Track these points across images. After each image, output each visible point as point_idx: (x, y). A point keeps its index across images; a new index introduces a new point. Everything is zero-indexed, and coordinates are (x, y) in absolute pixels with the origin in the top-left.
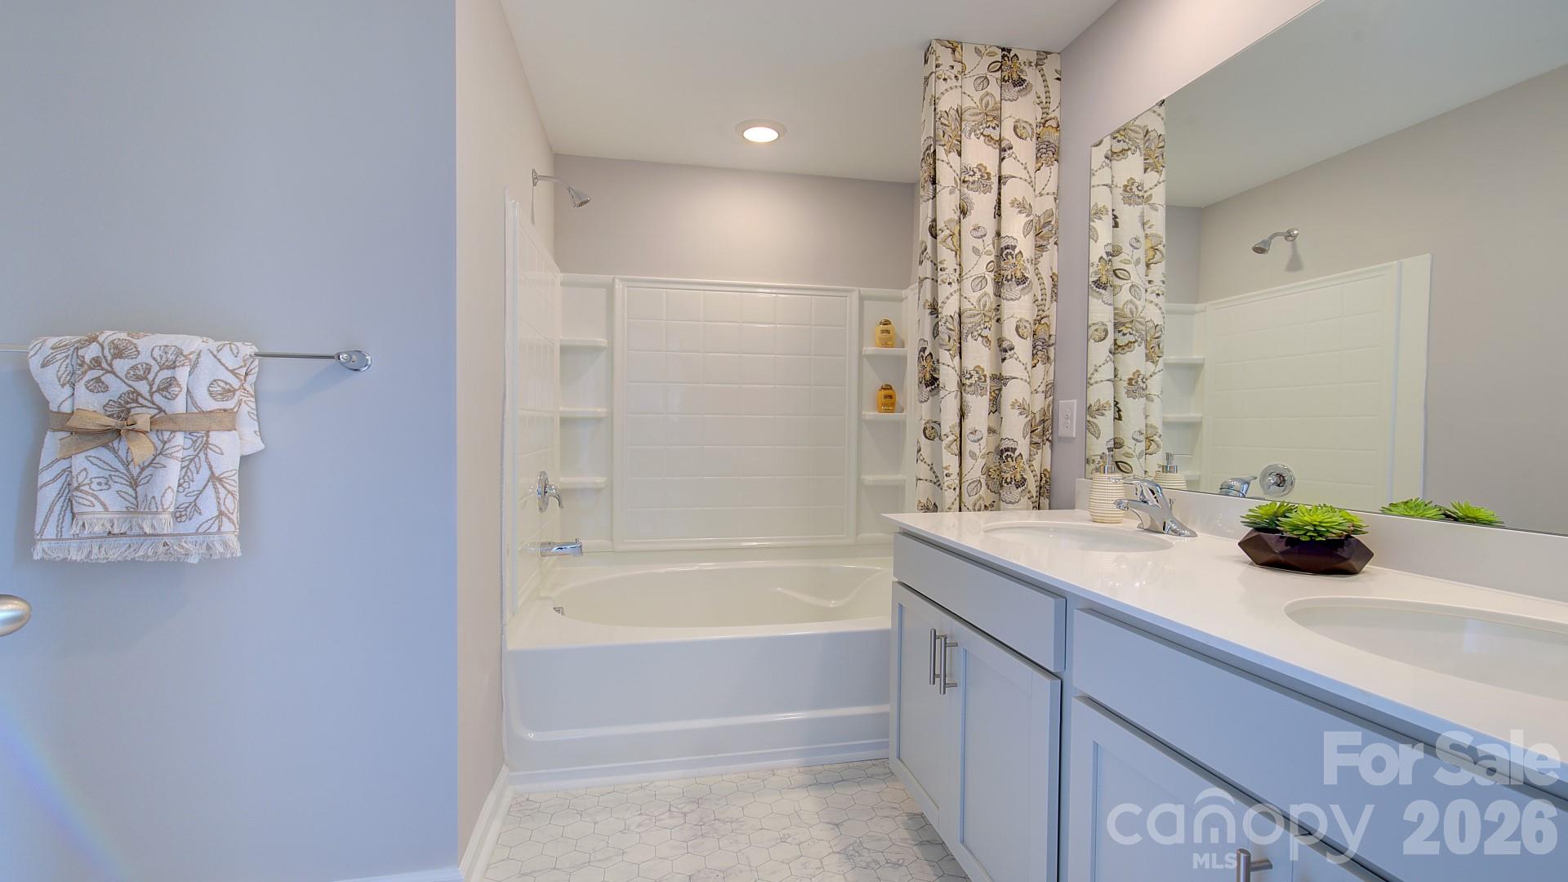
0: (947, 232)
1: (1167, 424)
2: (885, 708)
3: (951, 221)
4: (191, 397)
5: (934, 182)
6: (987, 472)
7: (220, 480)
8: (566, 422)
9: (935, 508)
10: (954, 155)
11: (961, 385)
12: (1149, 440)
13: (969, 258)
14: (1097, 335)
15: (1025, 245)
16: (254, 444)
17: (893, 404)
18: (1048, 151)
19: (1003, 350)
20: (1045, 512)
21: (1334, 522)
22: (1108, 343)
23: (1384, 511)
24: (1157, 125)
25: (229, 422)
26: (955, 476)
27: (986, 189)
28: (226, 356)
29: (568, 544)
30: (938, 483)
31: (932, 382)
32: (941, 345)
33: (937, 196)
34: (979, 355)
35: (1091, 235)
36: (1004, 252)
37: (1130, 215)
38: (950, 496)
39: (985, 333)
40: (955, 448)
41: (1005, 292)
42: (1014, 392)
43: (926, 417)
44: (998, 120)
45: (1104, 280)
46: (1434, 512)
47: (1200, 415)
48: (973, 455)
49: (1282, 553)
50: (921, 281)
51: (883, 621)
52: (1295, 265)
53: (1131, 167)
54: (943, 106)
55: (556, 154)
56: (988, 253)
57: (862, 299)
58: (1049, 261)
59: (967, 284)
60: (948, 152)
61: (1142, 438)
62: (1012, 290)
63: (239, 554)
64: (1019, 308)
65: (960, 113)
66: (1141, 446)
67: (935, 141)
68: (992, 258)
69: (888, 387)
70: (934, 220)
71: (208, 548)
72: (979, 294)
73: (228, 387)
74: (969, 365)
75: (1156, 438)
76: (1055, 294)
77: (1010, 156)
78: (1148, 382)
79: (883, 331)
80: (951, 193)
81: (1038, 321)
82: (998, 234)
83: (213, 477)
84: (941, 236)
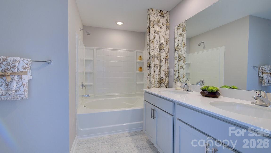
0: (152, 41)
1: (186, 73)
2: (143, 122)
3: (152, 39)
4: (18, 69)
5: (149, 32)
6: (158, 81)
7: (24, 84)
8: (86, 73)
9: (150, 88)
10: (153, 28)
11: (154, 67)
12: (184, 76)
13: (155, 45)
14: (175, 59)
15: (164, 43)
16: (31, 78)
17: (142, 70)
18: (168, 28)
19: (161, 61)
20: (168, 88)
21: (215, 89)
22: (177, 60)
23: (221, 87)
24: (184, 24)
25: (25, 73)
26: (153, 82)
27: (158, 34)
28: (25, 61)
29: (87, 95)
30: (150, 84)
31: (149, 66)
32: (151, 60)
33: (150, 35)
34: (157, 62)
35: (175, 42)
36: (161, 45)
37: (180, 39)
38: (153, 86)
39: (158, 58)
40: (153, 77)
41: (161, 51)
42: (163, 68)
43: (148, 72)
44: (160, 22)
45: (176, 49)
46: (229, 87)
47: (190, 72)
48: (156, 79)
49: (207, 94)
50: (147, 49)
51: (142, 107)
52: (204, 48)
53: (180, 31)
54: (151, 20)
55: (84, 26)
56: (158, 45)
57: (136, 52)
58: (168, 46)
59: (155, 50)
60: (152, 28)
61: (183, 76)
62: (162, 51)
63: (28, 98)
64: (163, 54)
65: (154, 21)
66: (182, 77)
67: (150, 25)
68: (159, 45)
69: (141, 67)
70: (150, 39)
71: (22, 97)
72: (157, 51)
73: (26, 67)
74: (155, 64)
75: (185, 76)
76: (169, 52)
77: (162, 28)
78: (183, 66)
79: (140, 58)
80: (152, 34)
81: (166, 56)
82: (160, 41)
83: (23, 84)
84: (151, 42)
